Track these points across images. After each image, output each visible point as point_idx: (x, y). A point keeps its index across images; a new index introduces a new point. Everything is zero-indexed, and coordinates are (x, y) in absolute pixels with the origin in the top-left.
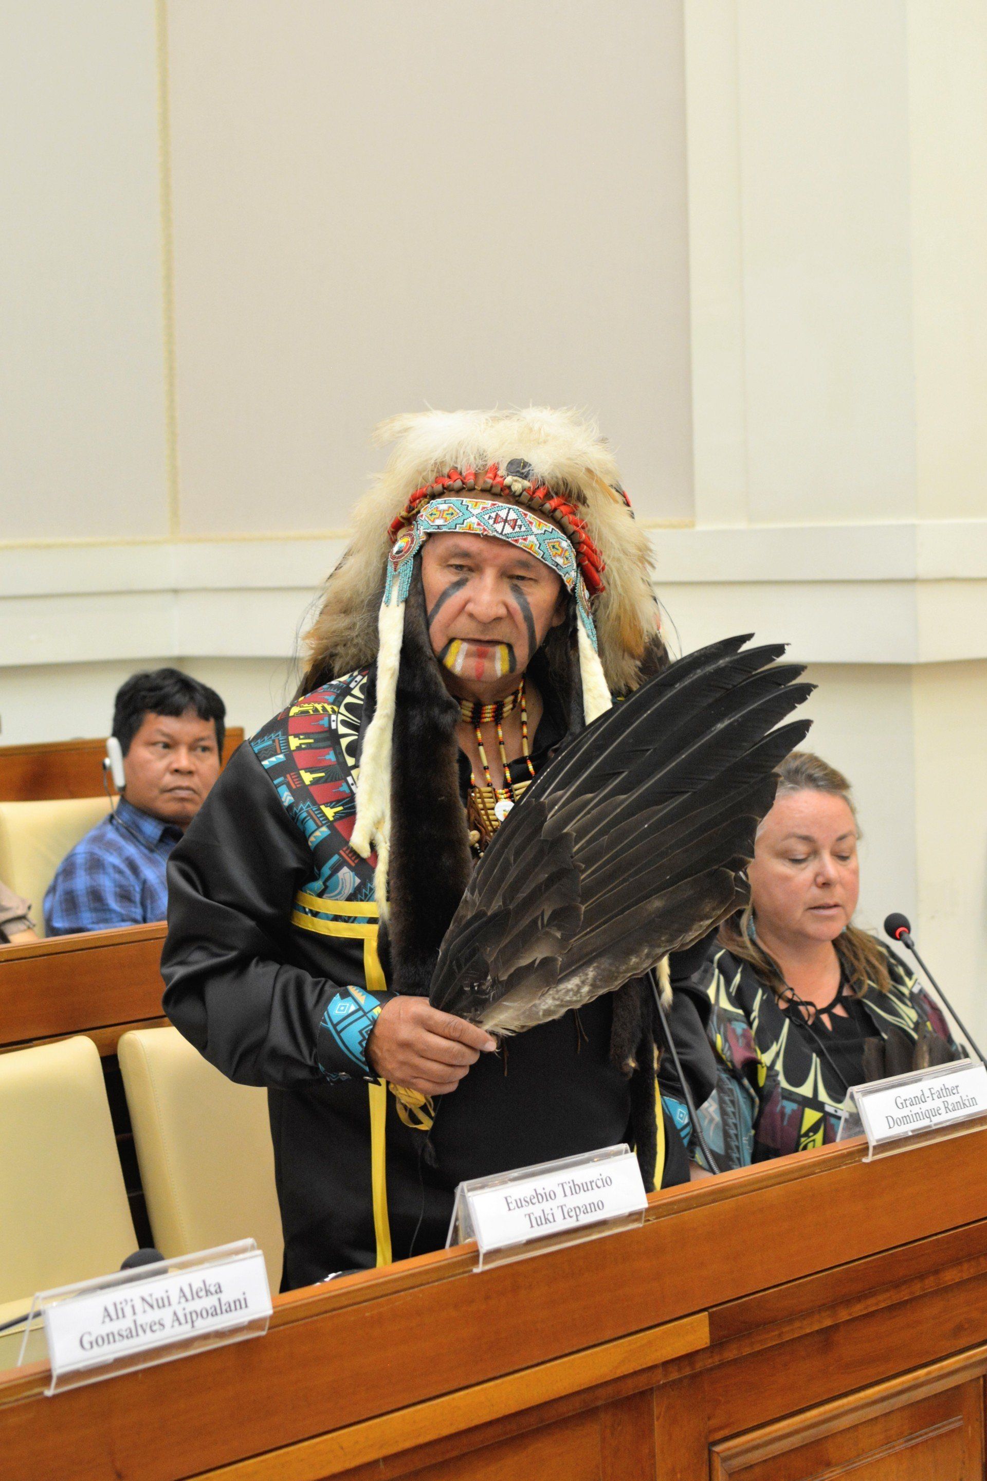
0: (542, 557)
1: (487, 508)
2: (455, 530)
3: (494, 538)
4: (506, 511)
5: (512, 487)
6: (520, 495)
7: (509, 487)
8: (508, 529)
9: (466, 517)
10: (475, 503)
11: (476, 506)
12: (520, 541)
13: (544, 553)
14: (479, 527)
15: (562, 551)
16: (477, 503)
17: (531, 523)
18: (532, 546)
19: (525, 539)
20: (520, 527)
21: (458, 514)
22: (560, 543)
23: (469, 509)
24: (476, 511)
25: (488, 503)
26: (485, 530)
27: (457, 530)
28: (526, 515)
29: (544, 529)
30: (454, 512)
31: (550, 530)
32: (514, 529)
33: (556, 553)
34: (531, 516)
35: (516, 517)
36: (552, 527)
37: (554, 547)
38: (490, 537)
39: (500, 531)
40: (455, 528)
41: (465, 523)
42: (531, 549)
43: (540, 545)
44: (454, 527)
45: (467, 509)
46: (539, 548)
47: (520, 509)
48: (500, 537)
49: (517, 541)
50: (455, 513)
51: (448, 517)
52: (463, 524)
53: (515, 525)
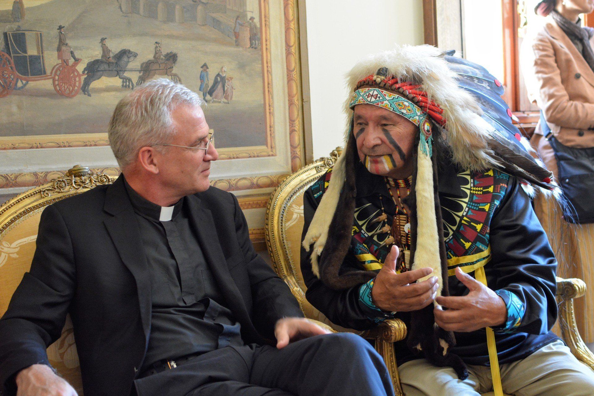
0: (393, 110)
3: (367, 104)
4: (373, 91)
5: (377, 81)
6: (380, 83)
7: (375, 81)
8: (373, 99)
12: (380, 104)
13: (394, 108)
15: (405, 106)
17: (385, 95)
18: (386, 105)
19: (382, 103)
20: (379, 98)
22: (403, 103)
28: (382, 92)
29: (393, 97)
31: (397, 97)
32: (376, 99)
33: (401, 108)
34: (385, 92)
35: (377, 93)
36: (397, 96)
37: (399, 105)
38: (366, 104)
39: (369, 100)
42: (386, 107)
43: (391, 104)
46: (390, 106)
47: (380, 90)
48: (370, 103)
49: (378, 104)
53: (377, 97)
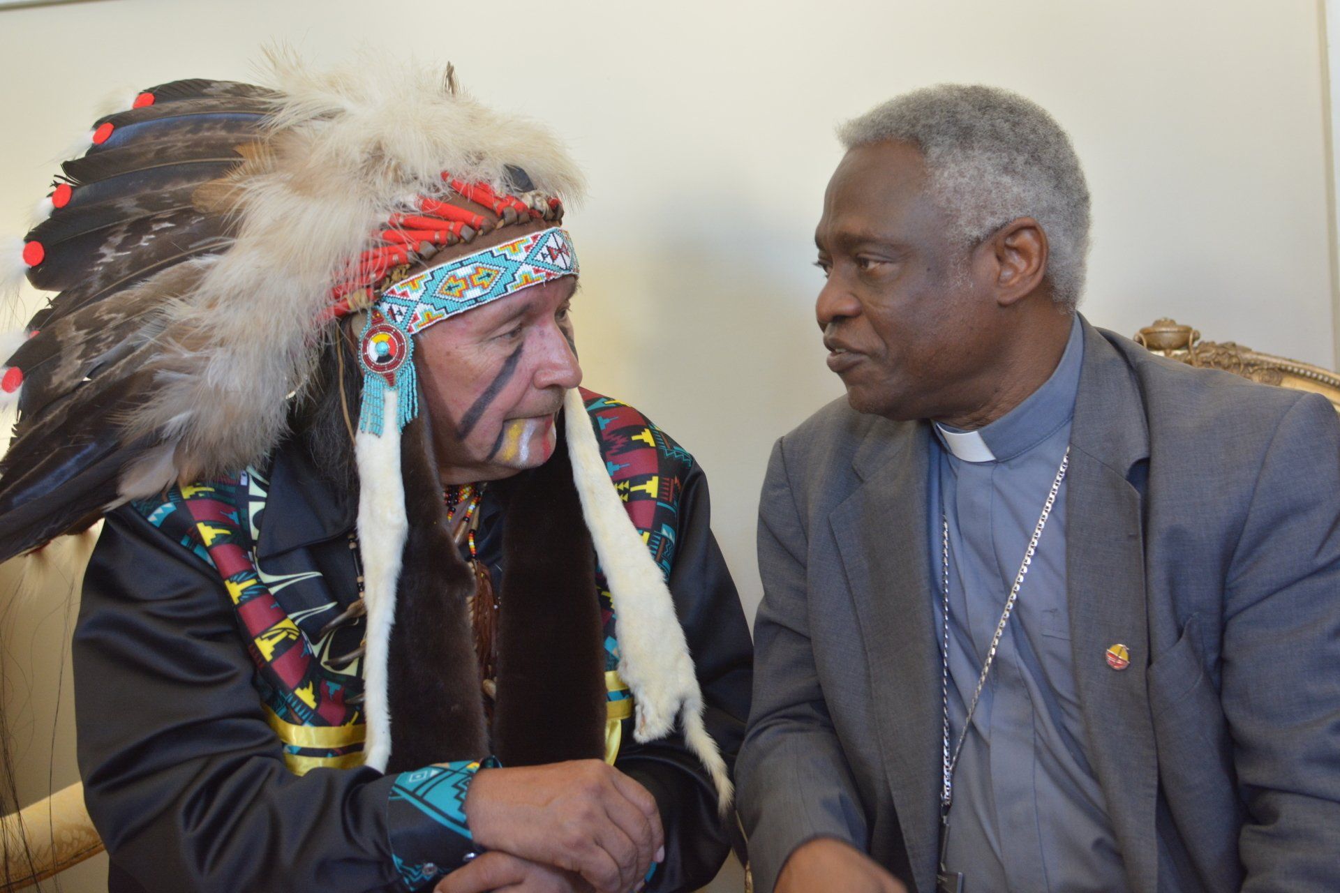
1: (531, 245)
2: (508, 294)
9: (512, 270)
10: (511, 247)
11: (514, 249)
14: (539, 274)
16: (513, 245)
21: (498, 272)
23: (508, 257)
24: (522, 256)
25: (528, 239)
26: (548, 274)
27: (510, 291)
30: (490, 272)
40: (507, 291)
41: (517, 278)
44: (504, 291)
45: (506, 259)
50: (494, 273)
51: (486, 281)
52: (515, 280)
